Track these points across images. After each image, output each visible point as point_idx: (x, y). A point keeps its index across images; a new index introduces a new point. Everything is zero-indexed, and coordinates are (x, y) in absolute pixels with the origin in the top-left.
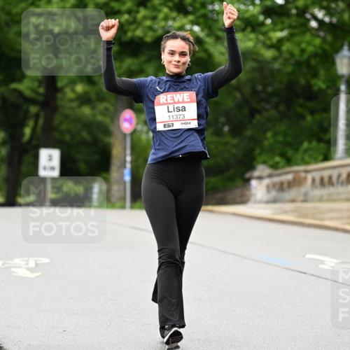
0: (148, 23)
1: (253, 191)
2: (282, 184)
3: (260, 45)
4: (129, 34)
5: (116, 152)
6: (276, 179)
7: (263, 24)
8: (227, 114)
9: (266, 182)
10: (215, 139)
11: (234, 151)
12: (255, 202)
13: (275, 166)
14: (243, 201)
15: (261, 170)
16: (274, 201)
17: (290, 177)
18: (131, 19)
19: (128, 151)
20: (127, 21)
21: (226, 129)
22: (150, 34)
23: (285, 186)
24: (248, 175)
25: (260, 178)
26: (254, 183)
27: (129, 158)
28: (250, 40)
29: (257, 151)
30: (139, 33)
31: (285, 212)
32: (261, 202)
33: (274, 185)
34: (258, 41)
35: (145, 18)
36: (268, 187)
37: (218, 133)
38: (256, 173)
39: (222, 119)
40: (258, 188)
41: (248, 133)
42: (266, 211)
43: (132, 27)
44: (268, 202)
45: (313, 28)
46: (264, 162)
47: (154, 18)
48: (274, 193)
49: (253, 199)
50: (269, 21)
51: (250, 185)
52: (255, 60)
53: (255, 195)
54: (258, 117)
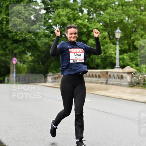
0: (20, 35)
1: (48, 79)
2: (55, 78)
3: (49, 41)
4: (15, 38)
5: (11, 69)
6: (54, 76)
7: (50, 36)
8: (41, 59)
9: (51, 77)
10: (38, 66)
11: (43, 69)
12: (48, 82)
13: (53, 73)
14: (45, 82)
15: (50, 74)
16: (54, 82)
17: (57, 76)
18: (15, 34)
19: (15, 69)
20: (14, 34)
21: (41, 63)
22: (21, 38)
23: (56, 78)
24: (46, 75)
25: (50, 76)
26: (48, 77)
27: (15, 71)
28: (47, 40)
29: (49, 69)
30: (18, 38)
31: (56, 85)
32: (50, 82)
33: (53, 78)
34: (49, 40)
35: (19, 34)
36: (52, 78)
37: (39, 64)
38: (49, 75)
39: (40, 60)
40: (49, 79)
41: (46, 64)
42: (51, 85)
43: (16, 36)
44: (52, 82)
45: (63, 37)
46: (51, 72)
47: (22, 34)
48: (53, 80)
49: (48, 81)
50: (52, 35)
51: (47, 78)
52: (48, 45)
53: (48, 80)
54: (49, 60)
